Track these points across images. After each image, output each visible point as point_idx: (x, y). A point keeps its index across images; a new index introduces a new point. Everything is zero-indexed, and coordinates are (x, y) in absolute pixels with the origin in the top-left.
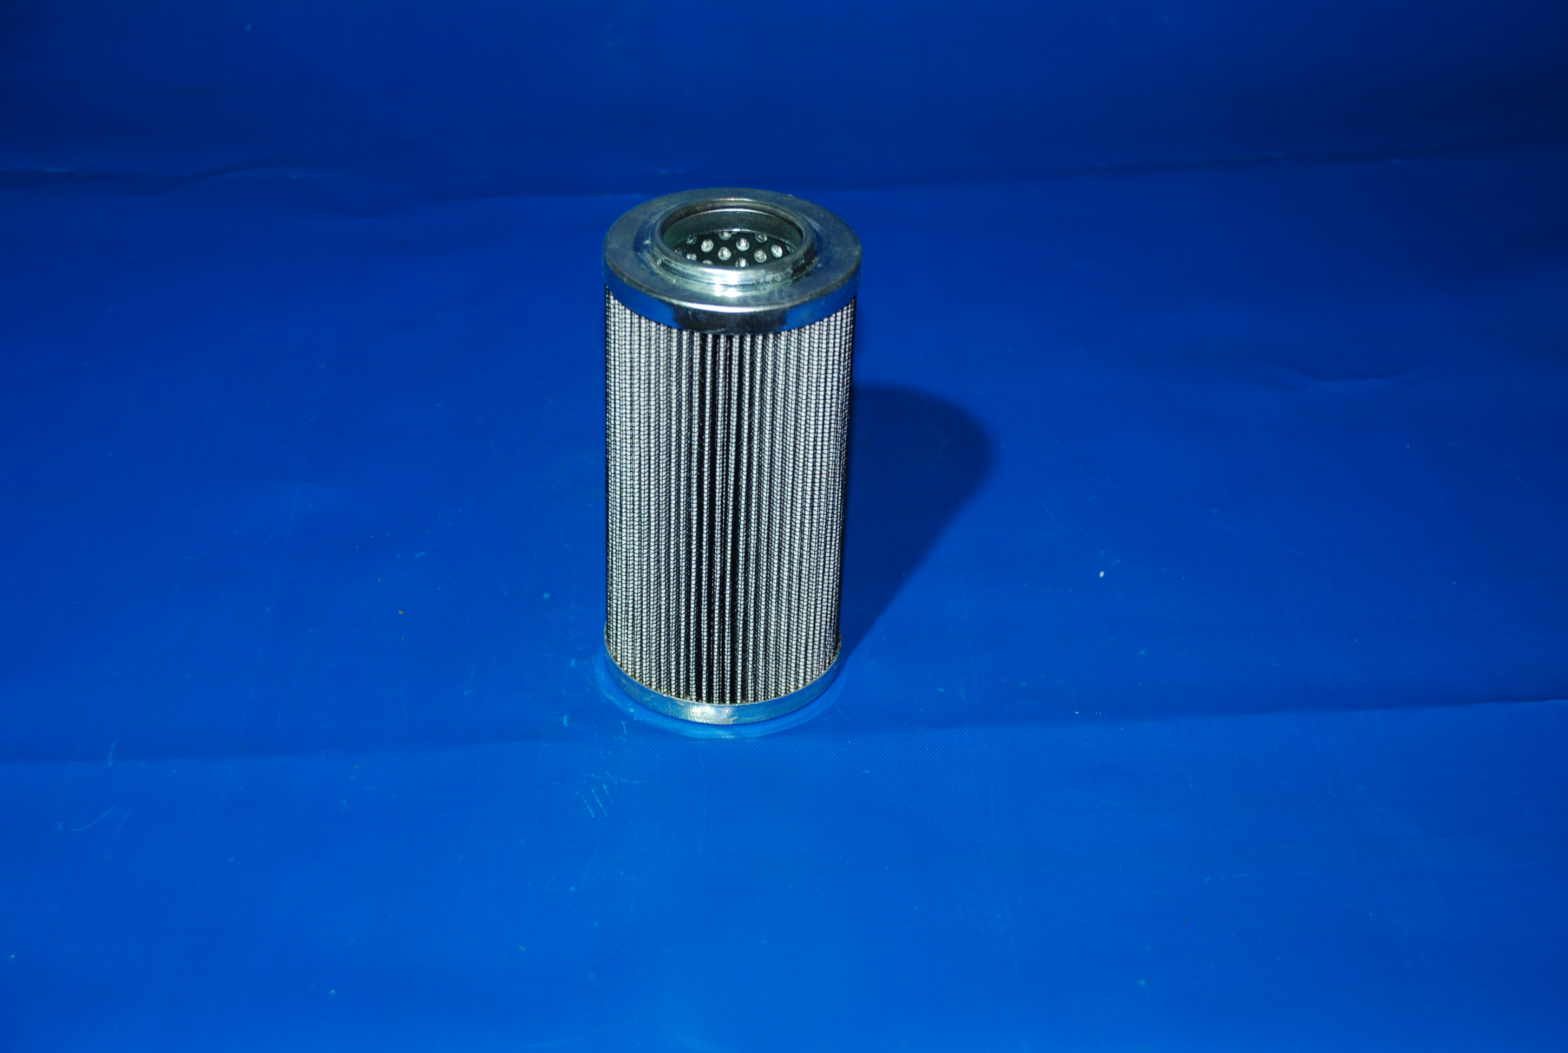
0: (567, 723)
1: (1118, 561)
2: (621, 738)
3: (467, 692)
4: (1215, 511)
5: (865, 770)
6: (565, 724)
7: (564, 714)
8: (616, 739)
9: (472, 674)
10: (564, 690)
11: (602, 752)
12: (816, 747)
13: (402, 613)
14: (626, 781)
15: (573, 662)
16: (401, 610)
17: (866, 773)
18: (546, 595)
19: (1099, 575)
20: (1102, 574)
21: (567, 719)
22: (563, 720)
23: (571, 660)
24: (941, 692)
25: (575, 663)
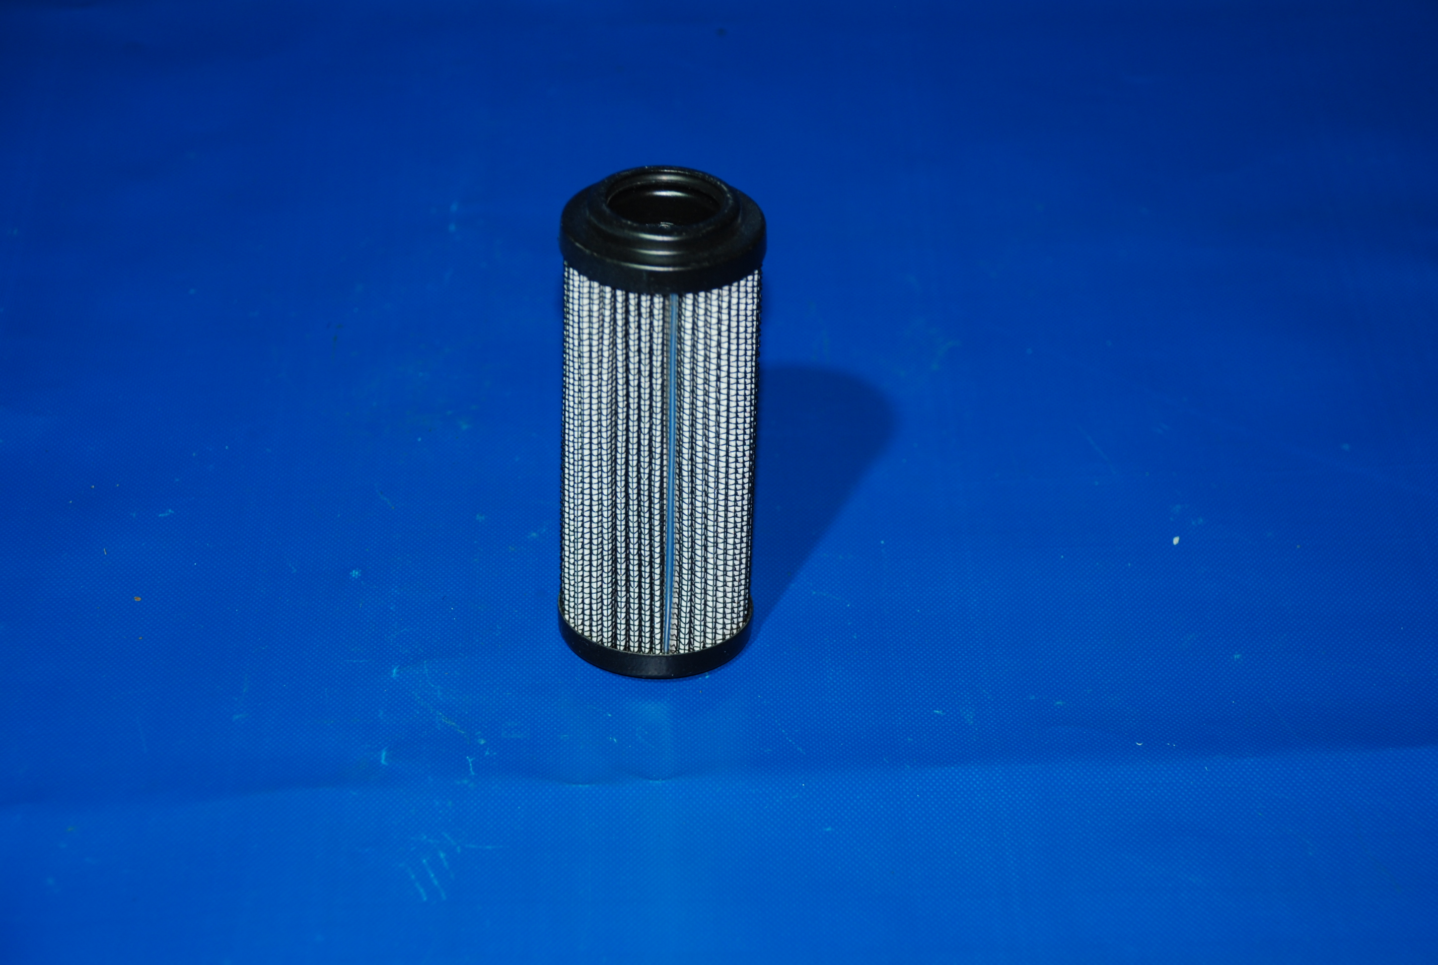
0: (386, 760)
1: (1201, 520)
2: (465, 782)
3: (237, 717)
4: (1346, 447)
5: (827, 827)
6: (383, 762)
7: (382, 748)
8: (458, 783)
9: (245, 690)
10: (382, 713)
11: (437, 803)
12: (754, 792)
13: (139, 599)
14: (473, 846)
15: (395, 671)
16: (137, 595)
17: (827, 833)
18: (355, 573)
19: (1172, 542)
20: (1176, 541)
21: (387, 757)
22: (380, 756)
23: (393, 669)
24: (938, 715)
25: (397, 673)
